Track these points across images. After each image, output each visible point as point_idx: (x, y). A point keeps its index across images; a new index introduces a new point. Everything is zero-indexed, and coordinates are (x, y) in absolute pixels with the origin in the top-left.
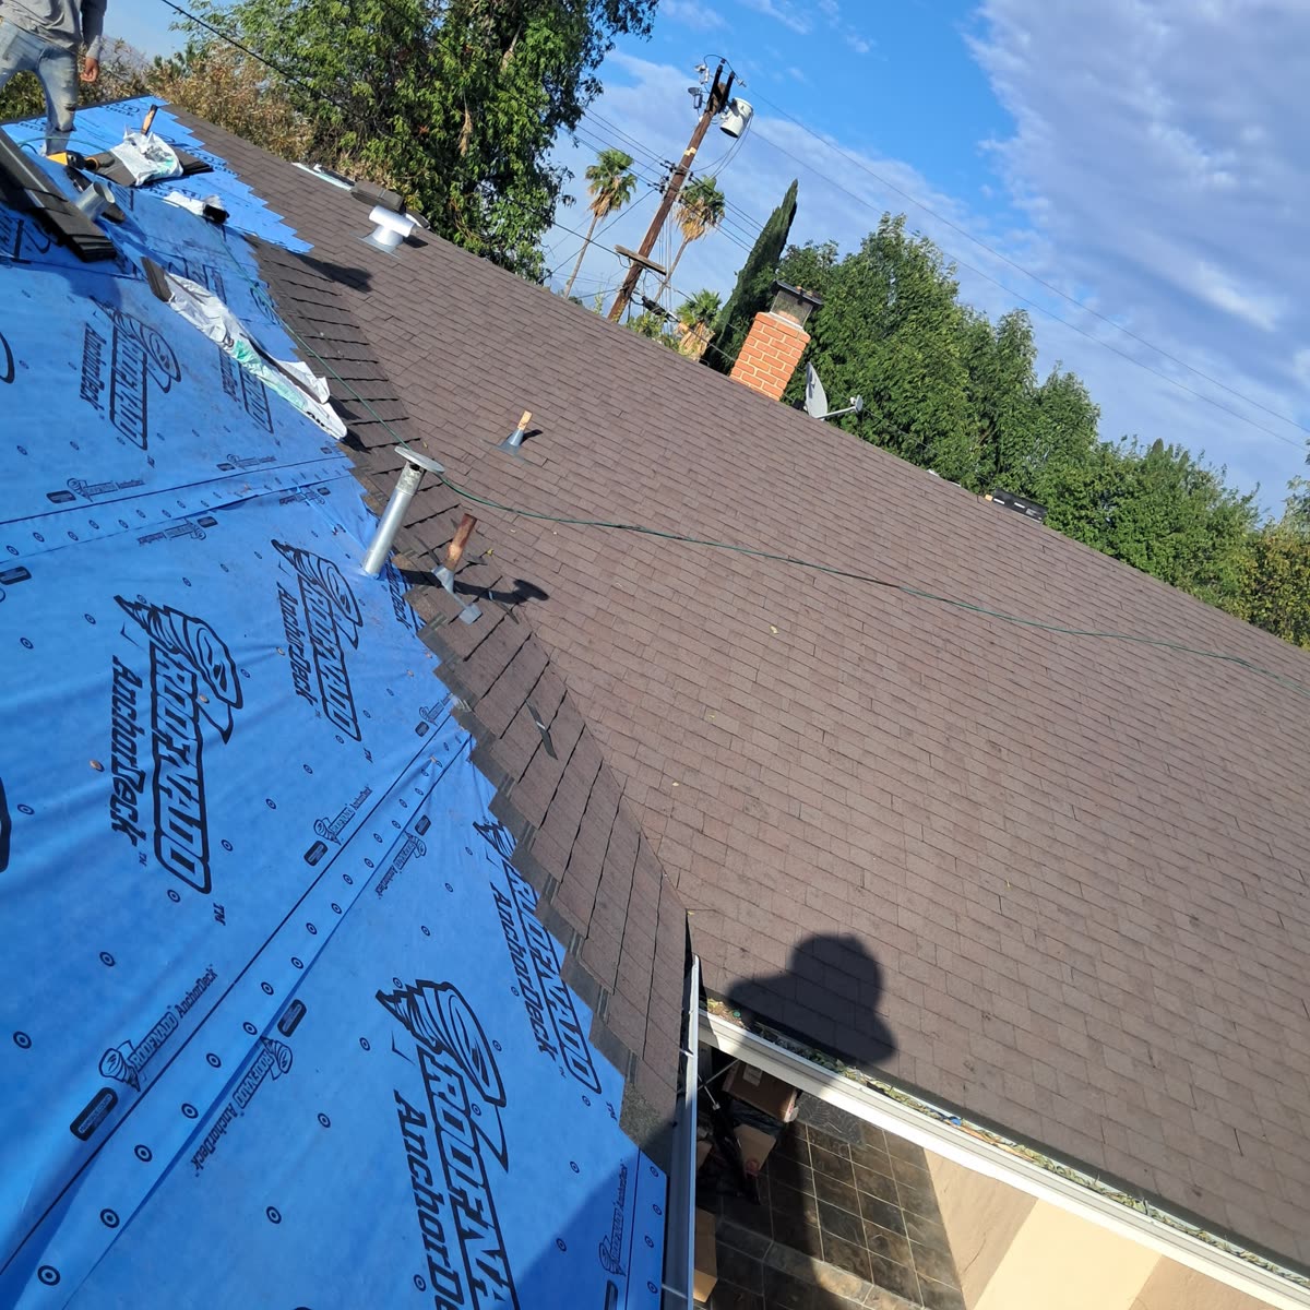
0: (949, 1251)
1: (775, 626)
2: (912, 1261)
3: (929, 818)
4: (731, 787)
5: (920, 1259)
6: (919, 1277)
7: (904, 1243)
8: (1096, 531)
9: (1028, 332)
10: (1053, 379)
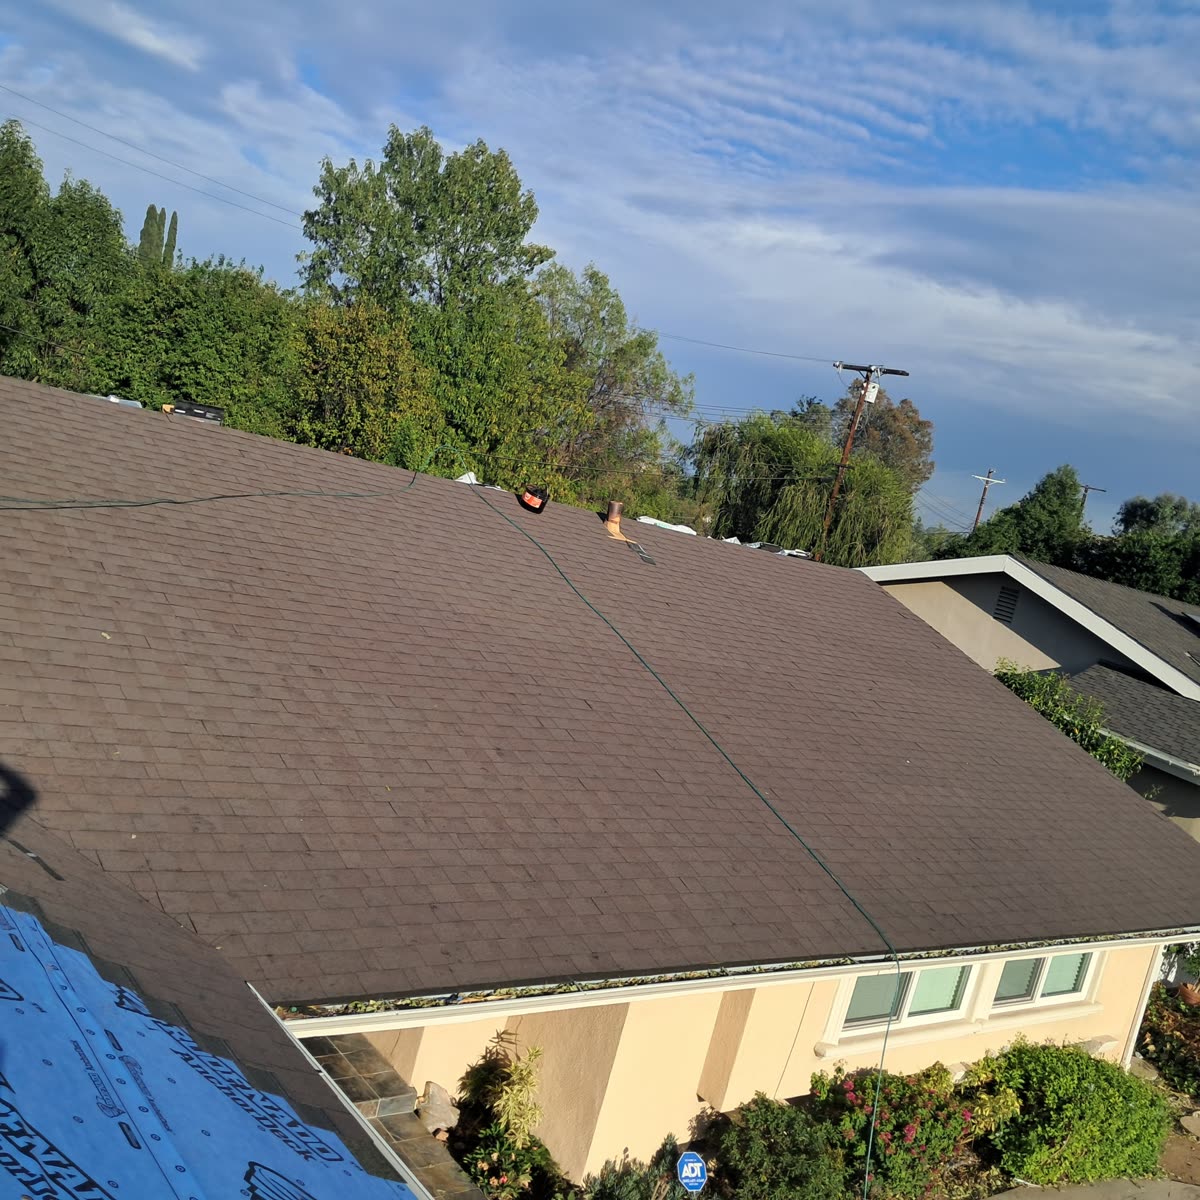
0: (370, 1045)
1: (105, 632)
2: (354, 1069)
3: (313, 761)
4: (173, 814)
5: (358, 1064)
6: (365, 1078)
7: (341, 1059)
8: (166, 341)
9: (26, 142)
10: (65, 187)
